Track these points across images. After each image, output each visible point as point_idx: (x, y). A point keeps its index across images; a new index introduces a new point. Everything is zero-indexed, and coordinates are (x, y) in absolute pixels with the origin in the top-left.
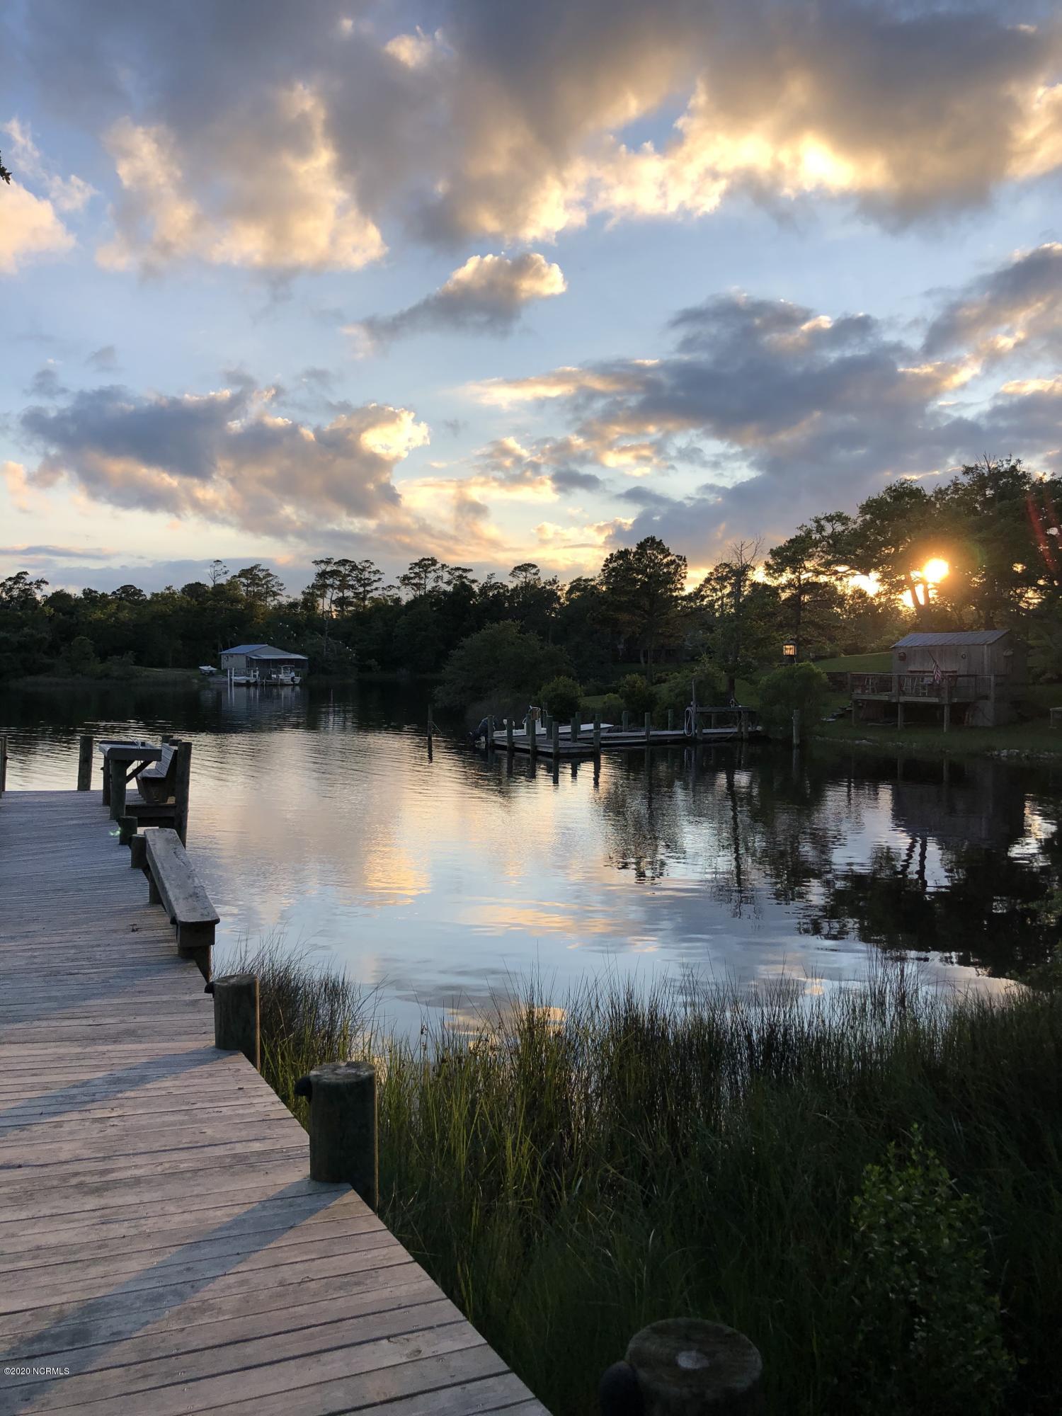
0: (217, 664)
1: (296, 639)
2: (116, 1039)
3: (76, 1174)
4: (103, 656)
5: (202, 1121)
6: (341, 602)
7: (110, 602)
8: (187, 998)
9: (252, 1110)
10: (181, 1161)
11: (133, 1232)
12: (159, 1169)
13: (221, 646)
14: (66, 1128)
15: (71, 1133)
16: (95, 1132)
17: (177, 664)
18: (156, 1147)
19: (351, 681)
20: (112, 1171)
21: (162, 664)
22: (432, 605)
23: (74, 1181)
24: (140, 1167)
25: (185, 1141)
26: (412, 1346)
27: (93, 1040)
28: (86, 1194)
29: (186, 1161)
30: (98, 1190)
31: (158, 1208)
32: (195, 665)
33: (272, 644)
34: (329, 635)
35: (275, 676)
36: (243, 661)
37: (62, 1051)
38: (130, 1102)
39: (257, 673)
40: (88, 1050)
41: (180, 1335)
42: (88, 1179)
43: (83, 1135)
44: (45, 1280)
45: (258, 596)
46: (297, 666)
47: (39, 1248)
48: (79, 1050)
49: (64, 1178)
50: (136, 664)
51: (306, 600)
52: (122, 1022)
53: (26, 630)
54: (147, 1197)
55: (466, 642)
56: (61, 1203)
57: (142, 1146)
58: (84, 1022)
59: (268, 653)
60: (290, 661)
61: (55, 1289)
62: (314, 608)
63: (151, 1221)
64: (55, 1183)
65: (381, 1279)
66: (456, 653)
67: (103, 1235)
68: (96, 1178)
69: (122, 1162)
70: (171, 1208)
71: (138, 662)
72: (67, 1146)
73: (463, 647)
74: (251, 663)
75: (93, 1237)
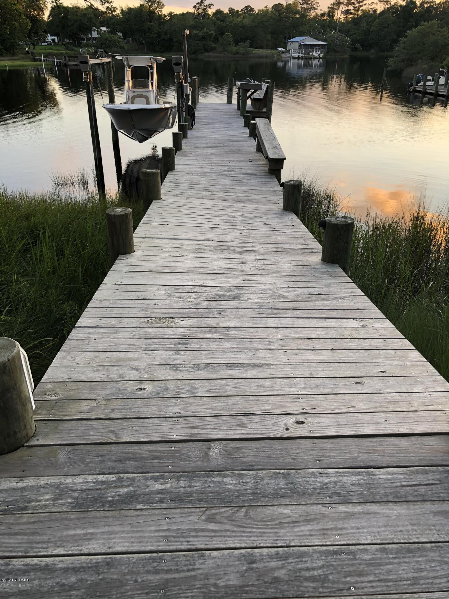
0: (285, 47)
1: (323, 33)
2: (244, 202)
3: (232, 246)
4: (237, 42)
5: (278, 235)
6: (347, 12)
7: (240, 15)
8: (272, 189)
9: (298, 234)
10: (271, 248)
11: (254, 268)
12: (262, 249)
13: (288, 37)
14: (228, 230)
15: (230, 232)
16: (238, 233)
17: (267, 47)
18: (261, 241)
19: (347, 56)
20: (245, 247)
21: (261, 48)
22: (393, 13)
23: (232, 248)
24: (255, 247)
25: (272, 241)
26: (364, 323)
27: (236, 201)
28: (236, 253)
29: (272, 247)
30: (241, 253)
31: (262, 262)
32: (275, 48)
33: (311, 36)
34: (339, 31)
35: (311, 53)
36: (297, 45)
37: (225, 204)
38: (250, 225)
39: (303, 52)
40: (234, 205)
41: (272, 303)
42: (236, 248)
43: (234, 234)
44: (223, 278)
45: (307, 10)
46: (322, 48)
47: (221, 268)
48: (231, 204)
49: (228, 247)
50: (250, 47)
51: (329, 12)
52: (247, 196)
53: (205, 30)
54: (258, 258)
55: (409, 33)
56: (228, 255)
57: (255, 241)
58: (232, 194)
59: (309, 41)
60: (319, 45)
61: (227, 281)
62: (333, 16)
63: (260, 266)
64: (225, 248)
65: (350, 299)
66: (402, 39)
67: (243, 267)
68: (239, 249)
69: (248, 245)
70: (267, 262)
71: (251, 46)
72: (228, 237)
73: (406, 37)
74: (301, 46)
75: (239, 267)
